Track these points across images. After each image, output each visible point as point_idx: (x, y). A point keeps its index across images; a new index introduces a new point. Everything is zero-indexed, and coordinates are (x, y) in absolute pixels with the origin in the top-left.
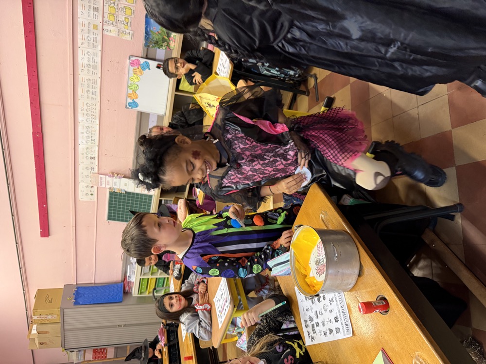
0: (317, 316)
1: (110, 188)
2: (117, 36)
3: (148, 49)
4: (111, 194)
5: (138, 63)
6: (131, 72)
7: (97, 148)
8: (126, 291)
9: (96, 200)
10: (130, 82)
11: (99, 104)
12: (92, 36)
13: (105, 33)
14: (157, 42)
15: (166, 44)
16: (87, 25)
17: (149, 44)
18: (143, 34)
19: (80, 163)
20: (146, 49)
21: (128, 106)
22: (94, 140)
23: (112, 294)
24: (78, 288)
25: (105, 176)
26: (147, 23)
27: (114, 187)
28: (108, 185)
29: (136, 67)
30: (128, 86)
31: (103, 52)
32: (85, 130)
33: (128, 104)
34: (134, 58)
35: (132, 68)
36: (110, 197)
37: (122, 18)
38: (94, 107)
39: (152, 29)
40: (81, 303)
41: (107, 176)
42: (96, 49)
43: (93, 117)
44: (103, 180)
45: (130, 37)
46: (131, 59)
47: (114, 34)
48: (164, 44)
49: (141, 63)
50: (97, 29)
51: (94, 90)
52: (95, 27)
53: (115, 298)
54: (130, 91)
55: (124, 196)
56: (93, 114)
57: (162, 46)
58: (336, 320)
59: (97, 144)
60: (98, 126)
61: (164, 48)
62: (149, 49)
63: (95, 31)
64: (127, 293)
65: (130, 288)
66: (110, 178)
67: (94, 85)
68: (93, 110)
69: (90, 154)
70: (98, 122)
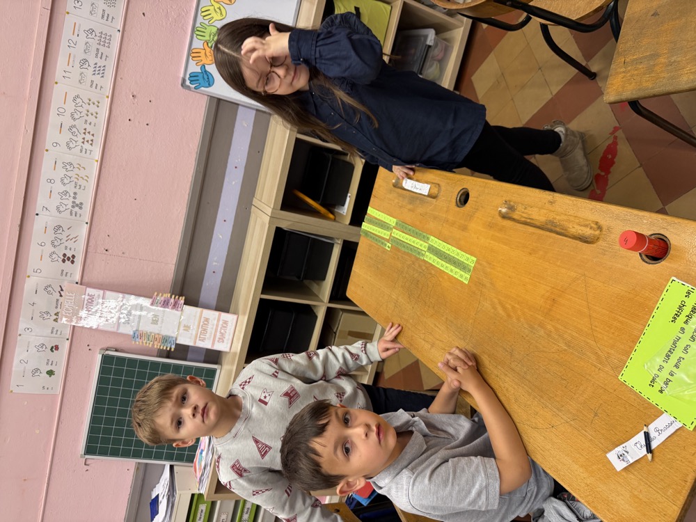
1: (105, 348)
7: (85, 228)
9: (59, 391)
11: (107, 102)
19: (29, 271)
22: (80, 206)
32: (60, 173)
38: (93, 109)
43: (88, 137)
51: (101, 63)
56: (89, 128)
59: (87, 219)
60: (96, 166)
67: (102, 49)
68: (91, 118)
69: (63, 246)
70: (97, 156)
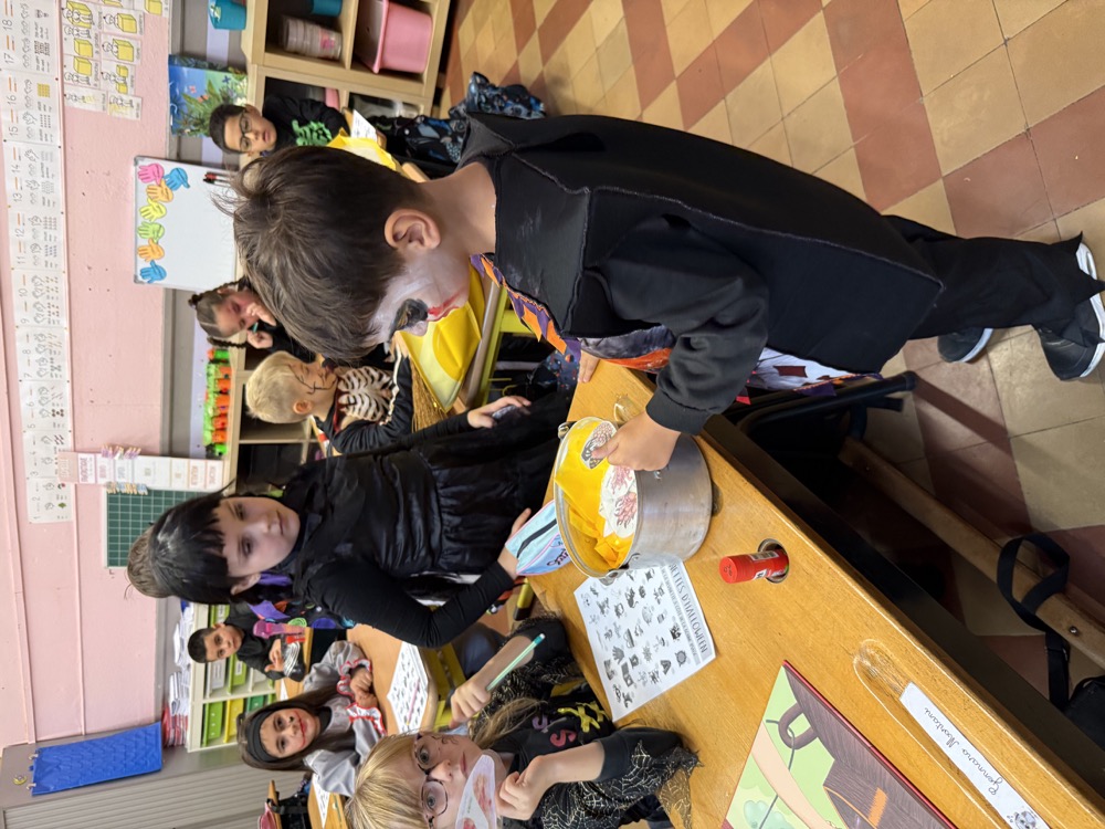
0: (632, 641)
1: (109, 485)
2: (100, 109)
3: (180, 138)
4: (112, 498)
5: (158, 173)
6: (143, 196)
7: (68, 388)
8: (171, 742)
9: (74, 518)
10: (141, 220)
11: (65, 276)
12: (36, 113)
13: (70, 103)
14: (202, 121)
16: (21, 86)
17: (181, 127)
18: (166, 104)
19: (24, 427)
20: (175, 138)
21: (140, 278)
22: (59, 368)
23: (133, 755)
24: (40, 752)
25: (92, 456)
26: (174, 77)
27: (118, 480)
28: (103, 476)
29: (154, 183)
30: (137, 229)
31: (68, 149)
32: (34, 343)
33: (139, 272)
34: (147, 162)
35: (143, 186)
36: (110, 508)
37: (109, 66)
38: (52, 285)
39: (186, 90)
40: (52, 788)
41: (99, 456)
42: (49, 142)
43: (53, 310)
44: (90, 465)
45: (134, 111)
46: (141, 163)
47: (92, 106)
49: (167, 172)
50: (48, 95)
51: (51, 244)
52: (44, 90)
53: (142, 762)
54: (143, 242)
55: (147, 501)
56: (52, 302)
58: (675, 634)
59: (68, 377)
60: (67, 333)
62: (184, 139)
63: (44, 100)
64: (173, 746)
65: (180, 734)
66: (106, 460)
67: (49, 232)
68: (52, 294)
69: (50, 403)
70: (65, 323)
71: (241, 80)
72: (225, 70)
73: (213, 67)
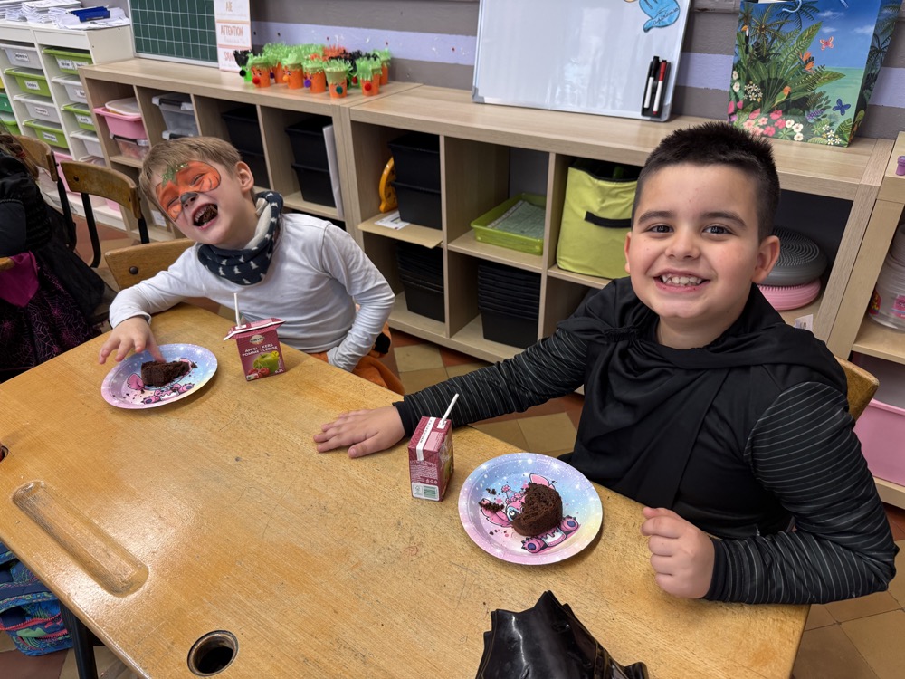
3: (735, 13)
14: (764, 59)
15: (753, 97)
39: (827, 30)
48: (755, 88)
57: (748, 81)
61: (737, 89)
62: (734, 21)
71: (840, 133)
72: (862, 104)
73: (870, 82)
